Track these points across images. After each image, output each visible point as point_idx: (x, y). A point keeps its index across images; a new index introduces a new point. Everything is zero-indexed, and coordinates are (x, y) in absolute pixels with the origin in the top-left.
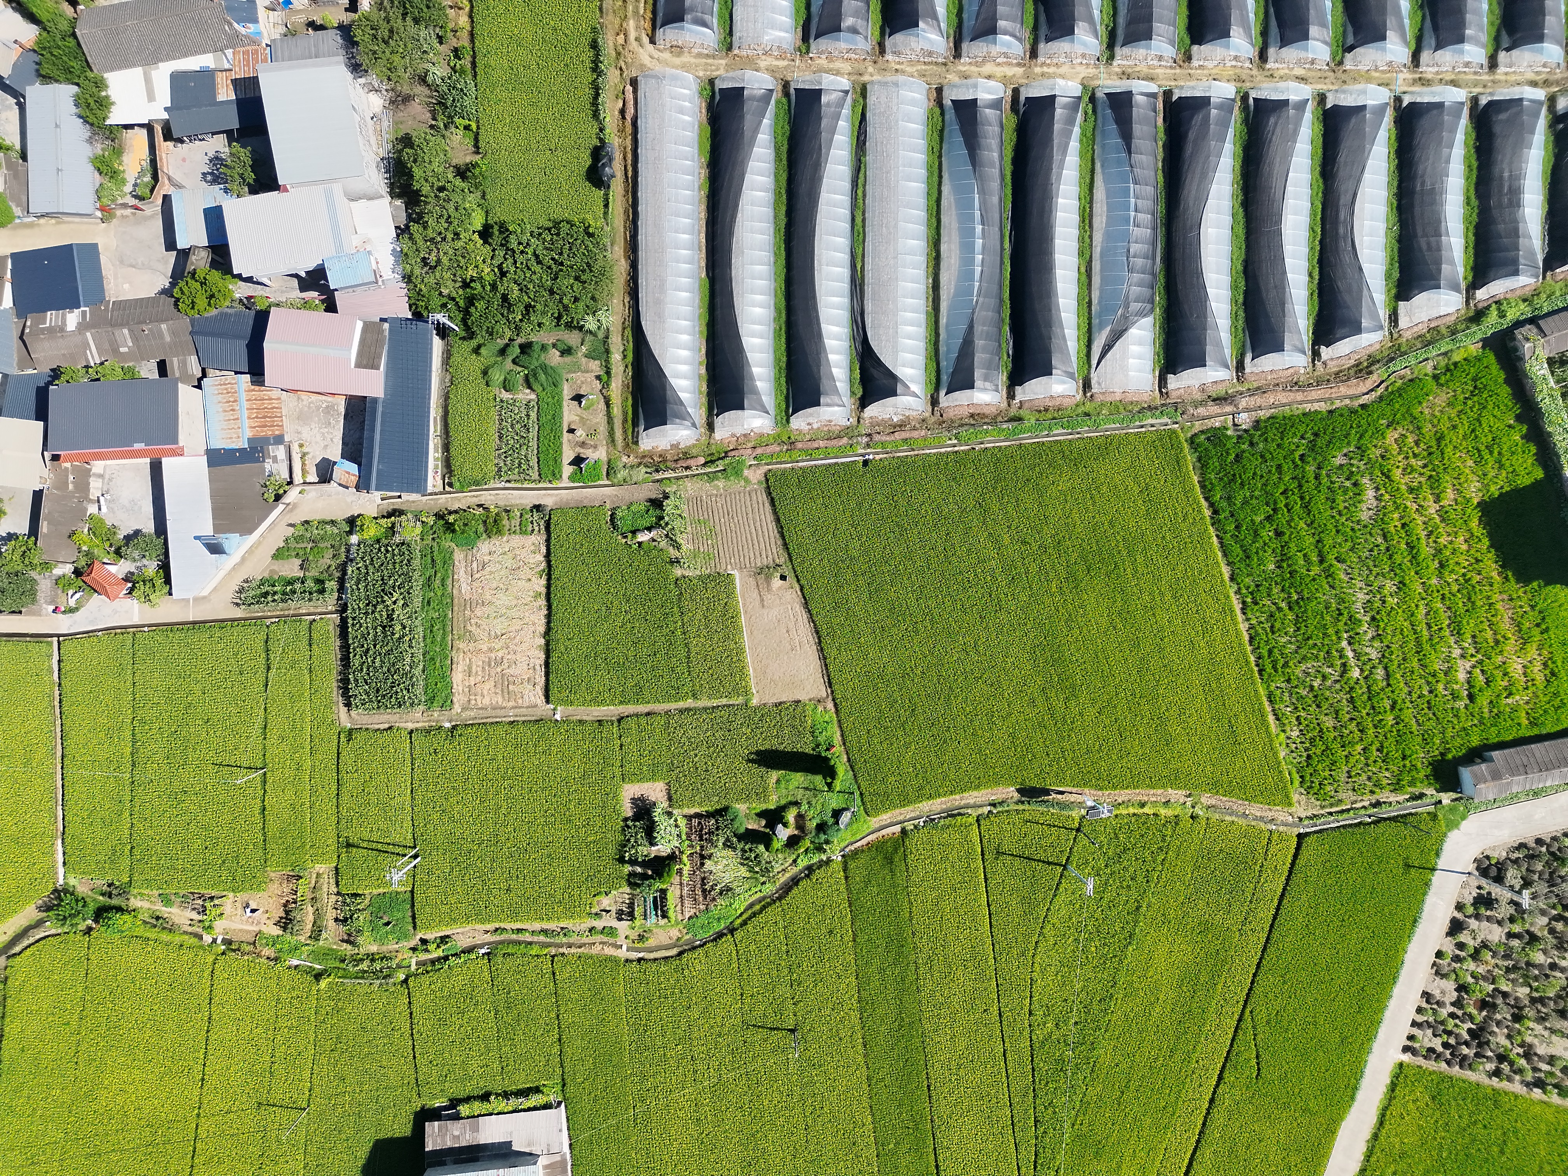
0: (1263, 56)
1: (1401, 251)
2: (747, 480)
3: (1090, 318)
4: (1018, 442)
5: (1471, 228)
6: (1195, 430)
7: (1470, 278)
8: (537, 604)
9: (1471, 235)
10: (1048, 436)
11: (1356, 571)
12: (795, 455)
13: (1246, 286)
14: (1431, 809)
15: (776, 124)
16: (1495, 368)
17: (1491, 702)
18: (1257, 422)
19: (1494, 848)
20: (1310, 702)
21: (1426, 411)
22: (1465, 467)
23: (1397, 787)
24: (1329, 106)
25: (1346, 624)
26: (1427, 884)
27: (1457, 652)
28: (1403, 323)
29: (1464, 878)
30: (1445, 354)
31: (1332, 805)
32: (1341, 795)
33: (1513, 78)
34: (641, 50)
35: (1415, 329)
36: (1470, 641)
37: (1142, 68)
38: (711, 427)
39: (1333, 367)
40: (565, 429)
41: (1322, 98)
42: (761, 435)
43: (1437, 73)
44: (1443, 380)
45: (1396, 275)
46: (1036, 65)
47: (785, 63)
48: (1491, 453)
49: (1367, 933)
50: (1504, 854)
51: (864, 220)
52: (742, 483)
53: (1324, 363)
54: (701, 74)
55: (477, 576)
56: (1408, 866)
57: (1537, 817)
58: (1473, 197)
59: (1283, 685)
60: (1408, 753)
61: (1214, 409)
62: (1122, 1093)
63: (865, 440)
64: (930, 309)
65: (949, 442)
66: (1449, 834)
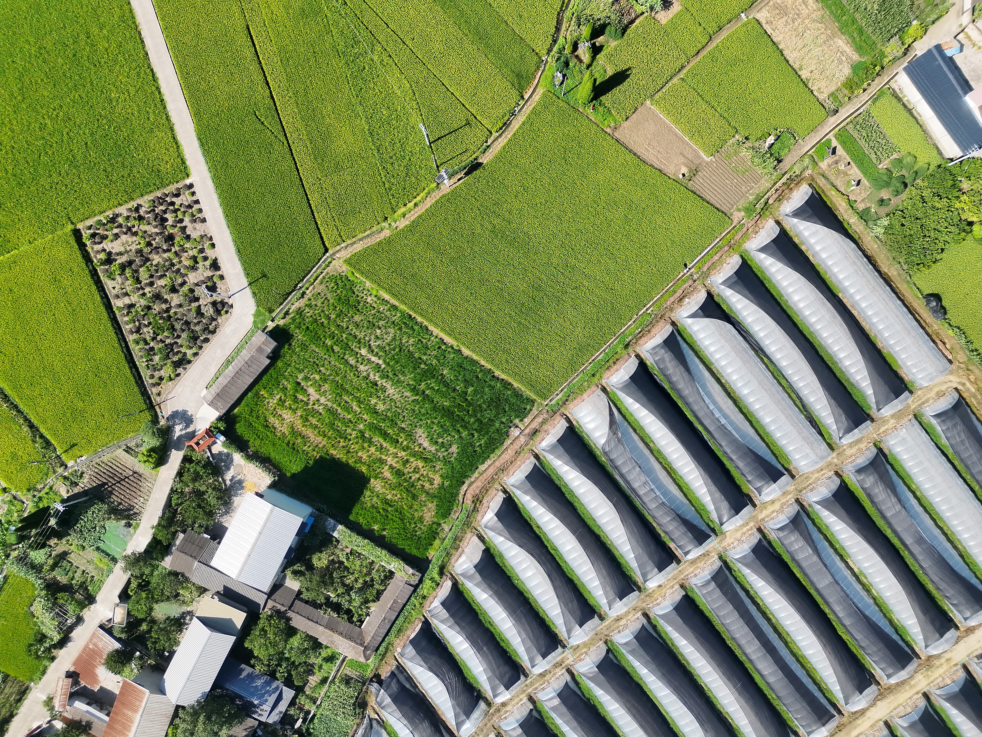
0: (646, 615)
1: (504, 573)
2: (739, 210)
3: (629, 423)
4: (617, 335)
5: (479, 612)
6: (534, 409)
7: (460, 586)
8: (798, 63)
9: (476, 608)
10: (604, 350)
11: (403, 401)
12: (725, 242)
13: (566, 497)
14: (274, 315)
15: (863, 396)
16: (414, 552)
17: (286, 389)
18: (508, 436)
19: (227, 319)
20: (375, 321)
21: (430, 505)
22: (390, 492)
23: (300, 312)
24: (596, 616)
25: (388, 372)
26: (247, 275)
27: (323, 400)
28: (475, 539)
29: (230, 293)
30: (444, 539)
31: (324, 278)
32: (323, 287)
33: (516, 700)
34: (958, 380)
35: (467, 541)
36: (321, 411)
37: (701, 565)
38: (778, 223)
39: (492, 492)
40: (851, 163)
41: (602, 618)
42: (748, 239)
43: (555, 674)
44: (435, 526)
45: (498, 560)
46: (754, 525)
47: (881, 431)
48: (383, 509)
49: (257, 227)
50: (219, 321)
51: (780, 384)
52: (740, 207)
53: (498, 490)
54: (919, 392)
55: (839, 54)
56: (265, 276)
57: (219, 351)
58: (490, 627)
59: (394, 319)
60: (308, 332)
61: (534, 425)
62: (314, 52)
63: (695, 277)
64: (712, 367)
65: (651, 309)
66: (256, 308)
